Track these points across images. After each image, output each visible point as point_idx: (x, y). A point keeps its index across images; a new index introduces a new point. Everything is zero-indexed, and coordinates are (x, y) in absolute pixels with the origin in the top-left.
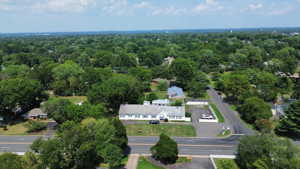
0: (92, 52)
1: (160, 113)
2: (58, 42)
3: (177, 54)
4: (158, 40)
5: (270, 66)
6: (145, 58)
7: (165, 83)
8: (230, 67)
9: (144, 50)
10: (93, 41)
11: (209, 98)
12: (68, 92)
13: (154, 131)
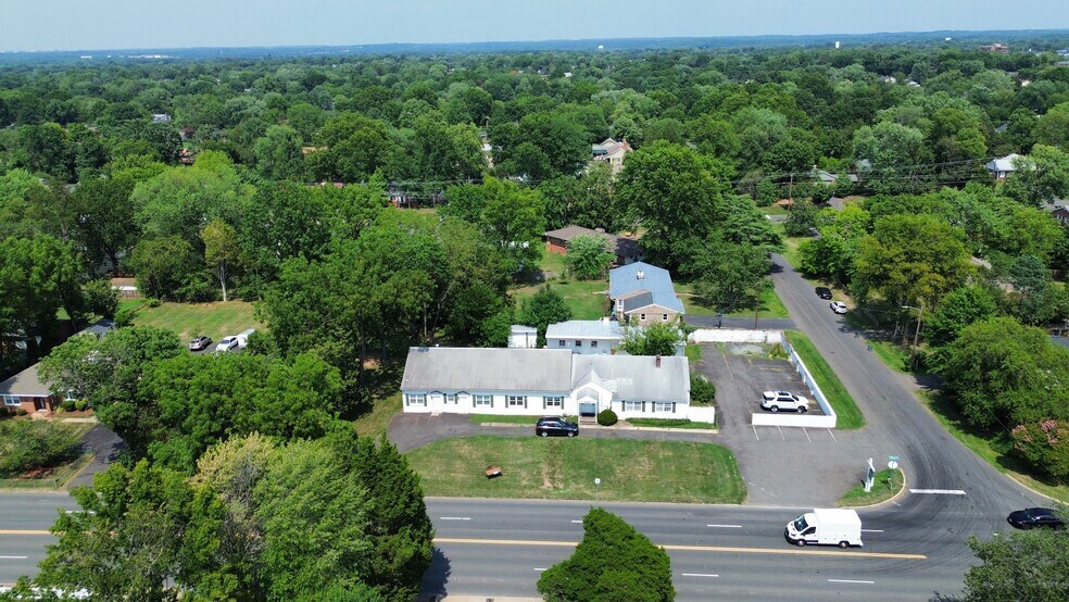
0: (316, 120)
1: (582, 388)
2: (193, 83)
3: (640, 126)
4: (568, 75)
5: (1024, 176)
6: (516, 144)
7: (600, 249)
8: (854, 178)
9: (515, 113)
10: (322, 79)
11: (784, 313)
12: (198, 284)
13: (554, 472)
